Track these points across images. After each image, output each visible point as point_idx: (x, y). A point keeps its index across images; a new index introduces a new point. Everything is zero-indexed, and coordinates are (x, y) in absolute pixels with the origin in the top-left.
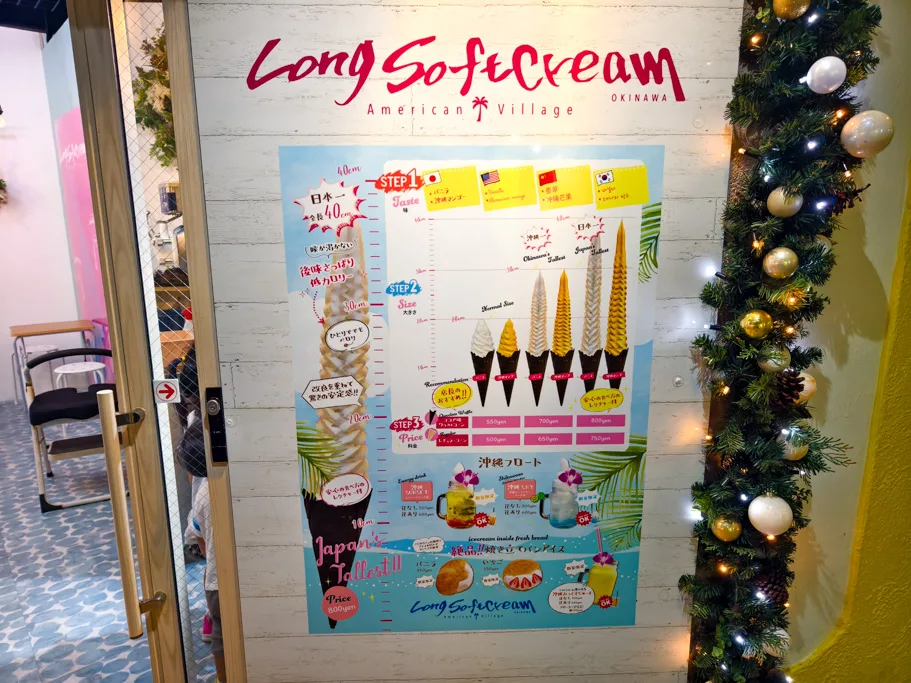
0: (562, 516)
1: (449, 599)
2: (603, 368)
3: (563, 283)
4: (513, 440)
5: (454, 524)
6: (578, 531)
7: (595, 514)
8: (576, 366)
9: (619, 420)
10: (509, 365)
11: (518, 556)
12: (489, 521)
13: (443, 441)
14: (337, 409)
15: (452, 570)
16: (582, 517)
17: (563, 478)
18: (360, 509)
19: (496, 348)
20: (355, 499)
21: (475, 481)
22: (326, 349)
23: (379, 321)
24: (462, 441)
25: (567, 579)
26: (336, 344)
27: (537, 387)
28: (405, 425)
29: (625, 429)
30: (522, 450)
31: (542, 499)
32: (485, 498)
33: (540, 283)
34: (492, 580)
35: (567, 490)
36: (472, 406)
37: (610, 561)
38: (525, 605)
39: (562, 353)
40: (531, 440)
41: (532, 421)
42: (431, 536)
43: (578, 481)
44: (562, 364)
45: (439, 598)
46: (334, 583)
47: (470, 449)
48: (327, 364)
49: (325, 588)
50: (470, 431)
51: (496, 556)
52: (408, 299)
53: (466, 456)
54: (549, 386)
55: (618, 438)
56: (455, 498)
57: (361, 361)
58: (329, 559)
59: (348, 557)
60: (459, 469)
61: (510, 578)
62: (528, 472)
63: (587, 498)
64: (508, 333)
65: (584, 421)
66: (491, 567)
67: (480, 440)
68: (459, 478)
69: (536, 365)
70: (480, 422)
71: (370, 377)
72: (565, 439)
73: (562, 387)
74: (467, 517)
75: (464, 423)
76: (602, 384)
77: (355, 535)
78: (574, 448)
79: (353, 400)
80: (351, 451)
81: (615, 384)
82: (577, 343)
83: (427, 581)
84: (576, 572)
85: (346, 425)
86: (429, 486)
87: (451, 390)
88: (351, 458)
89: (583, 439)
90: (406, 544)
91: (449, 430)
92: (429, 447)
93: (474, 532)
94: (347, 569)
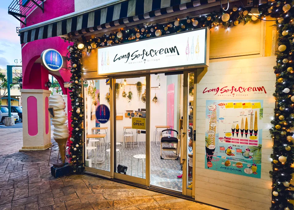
0: (246, 156)
1: (227, 167)
2: (253, 133)
3: (246, 119)
4: (238, 143)
5: (228, 155)
6: (249, 159)
7: (252, 157)
8: (249, 132)
9: (257, 141)
10: (237, 131)
11: (238, 162)
12: (234, 155)
13: (227, 141)
14: (211, 135)
15: (227, 162)
16: (250, 157)
17: (247, 150)
18: (214, 150)
19: (235, 128)
20: (213, 148)
21: (232, 148)
22: (210, 126)
23: (218, 123)
24: (230, 142)
25: (247, 168)
26: (211, 126)
27: (242, 135)
28: (221, 138)
29: (258, 143)
30: (239, 144)
31: (243, 153)
32: (233, 151)
33: (243, 119)
34: (234, 165)
35: (247, 152)
36: (231, 136)
37: (256, 166)
38: (240, 171)
39: (246, 130)
40: (241, 143)
41: (241, 140)
42: (224, 156)
43: (249, 150)
44: (246, 131)
45: (225, 167)
46: (209, 161)
47: (231, 143)
48: (210, 128)
49: (208, 162)
50: (231, 140)
51: (235, 161)
52: (222, 120)
53: (231, 144)
54: (244, 135)
55: (257, 144)
56: (228, 151)
57: (215, 128)
58: (209, 157)
59: (211, 157)
60: (229, 146)
61: (237, 165)
62: (241, 148)
63: (251, 154)
64: (238, 126)
65: (250, 141)
66: (234, 163)
67: (232, 142)
68: (229, 147)
69: (242, 131)
70: (233, 139)
71: (216, 131)
72: (247, 143)
73: (246, 135)
74: (230, 154)
75: (230, 139)
76: (253, 135)
77: (213, 154)
78: (248, 145)
79: (214, 134)
80: (213, 141)
81: (256, 135)
82: (249, 128)
83: (223, 163)
84: (249, 166)
85: (212, 137)
86: (224, 148)
87: (228, 134)
88: (213, 142)
89: (250, 144)
90: (220, 157)
91: (228, 140)
92: (224, 142)
93: (231, 156)
94: (211, 159)
